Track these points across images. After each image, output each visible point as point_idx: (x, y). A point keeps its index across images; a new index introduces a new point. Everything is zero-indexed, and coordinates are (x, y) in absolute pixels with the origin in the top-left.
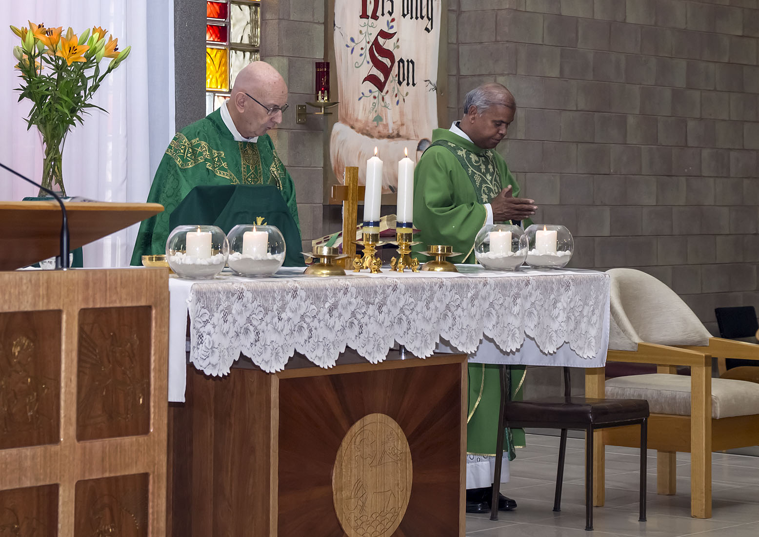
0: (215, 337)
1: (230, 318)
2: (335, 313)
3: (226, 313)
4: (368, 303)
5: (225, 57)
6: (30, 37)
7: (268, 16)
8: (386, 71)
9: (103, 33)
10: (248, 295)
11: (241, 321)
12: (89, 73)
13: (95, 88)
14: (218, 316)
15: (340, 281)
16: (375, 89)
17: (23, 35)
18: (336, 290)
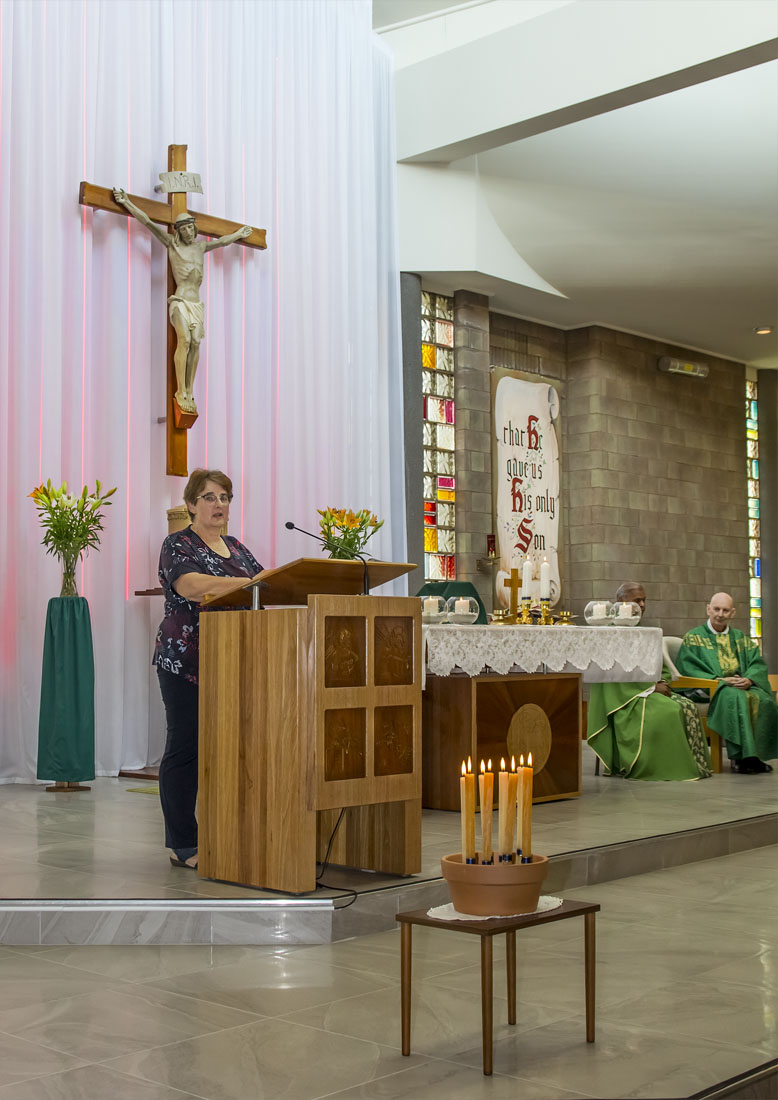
0: (441, 655)
1: (449, 645)
2: (507, 645)
3: (447, 642)
4: (526, 640)
5: (435, 532)
6: (328, 515)
7: (459, 510)
8: (528, 542)
9: (368, 513)
10: (459, 634)
11: (456, 647)
12: (361, 534)
13: (364, 543)
14: (442, 644)
15: (511, 628)
16: (521, 552)
17: (324, 514)
18: (508, 632)
